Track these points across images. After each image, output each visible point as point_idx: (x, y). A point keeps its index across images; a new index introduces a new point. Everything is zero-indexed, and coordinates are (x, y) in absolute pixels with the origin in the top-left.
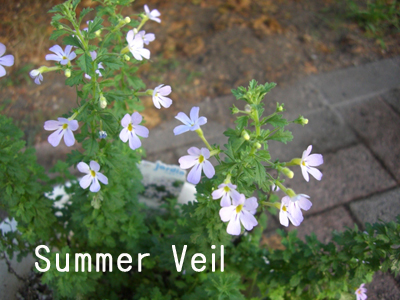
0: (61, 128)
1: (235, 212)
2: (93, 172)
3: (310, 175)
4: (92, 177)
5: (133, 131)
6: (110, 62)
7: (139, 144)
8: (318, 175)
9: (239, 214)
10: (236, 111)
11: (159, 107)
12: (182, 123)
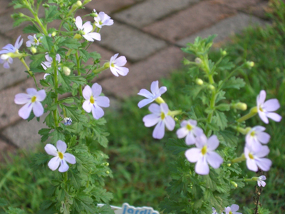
0: (30, 101)
1: (201, 155)
2: (61, 155)
3: (269, 119)
4: (60, 160)
5: (95, 104)
6: (68, 43)
7: (102, 113)
8: (277, 118)
9: (205, 156)
10: (187, 62)
11: (117, 75)
12: (144, 98)
